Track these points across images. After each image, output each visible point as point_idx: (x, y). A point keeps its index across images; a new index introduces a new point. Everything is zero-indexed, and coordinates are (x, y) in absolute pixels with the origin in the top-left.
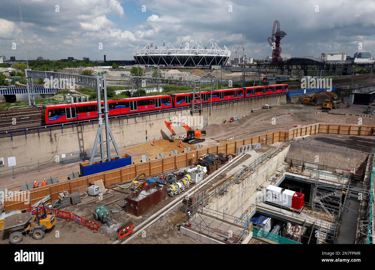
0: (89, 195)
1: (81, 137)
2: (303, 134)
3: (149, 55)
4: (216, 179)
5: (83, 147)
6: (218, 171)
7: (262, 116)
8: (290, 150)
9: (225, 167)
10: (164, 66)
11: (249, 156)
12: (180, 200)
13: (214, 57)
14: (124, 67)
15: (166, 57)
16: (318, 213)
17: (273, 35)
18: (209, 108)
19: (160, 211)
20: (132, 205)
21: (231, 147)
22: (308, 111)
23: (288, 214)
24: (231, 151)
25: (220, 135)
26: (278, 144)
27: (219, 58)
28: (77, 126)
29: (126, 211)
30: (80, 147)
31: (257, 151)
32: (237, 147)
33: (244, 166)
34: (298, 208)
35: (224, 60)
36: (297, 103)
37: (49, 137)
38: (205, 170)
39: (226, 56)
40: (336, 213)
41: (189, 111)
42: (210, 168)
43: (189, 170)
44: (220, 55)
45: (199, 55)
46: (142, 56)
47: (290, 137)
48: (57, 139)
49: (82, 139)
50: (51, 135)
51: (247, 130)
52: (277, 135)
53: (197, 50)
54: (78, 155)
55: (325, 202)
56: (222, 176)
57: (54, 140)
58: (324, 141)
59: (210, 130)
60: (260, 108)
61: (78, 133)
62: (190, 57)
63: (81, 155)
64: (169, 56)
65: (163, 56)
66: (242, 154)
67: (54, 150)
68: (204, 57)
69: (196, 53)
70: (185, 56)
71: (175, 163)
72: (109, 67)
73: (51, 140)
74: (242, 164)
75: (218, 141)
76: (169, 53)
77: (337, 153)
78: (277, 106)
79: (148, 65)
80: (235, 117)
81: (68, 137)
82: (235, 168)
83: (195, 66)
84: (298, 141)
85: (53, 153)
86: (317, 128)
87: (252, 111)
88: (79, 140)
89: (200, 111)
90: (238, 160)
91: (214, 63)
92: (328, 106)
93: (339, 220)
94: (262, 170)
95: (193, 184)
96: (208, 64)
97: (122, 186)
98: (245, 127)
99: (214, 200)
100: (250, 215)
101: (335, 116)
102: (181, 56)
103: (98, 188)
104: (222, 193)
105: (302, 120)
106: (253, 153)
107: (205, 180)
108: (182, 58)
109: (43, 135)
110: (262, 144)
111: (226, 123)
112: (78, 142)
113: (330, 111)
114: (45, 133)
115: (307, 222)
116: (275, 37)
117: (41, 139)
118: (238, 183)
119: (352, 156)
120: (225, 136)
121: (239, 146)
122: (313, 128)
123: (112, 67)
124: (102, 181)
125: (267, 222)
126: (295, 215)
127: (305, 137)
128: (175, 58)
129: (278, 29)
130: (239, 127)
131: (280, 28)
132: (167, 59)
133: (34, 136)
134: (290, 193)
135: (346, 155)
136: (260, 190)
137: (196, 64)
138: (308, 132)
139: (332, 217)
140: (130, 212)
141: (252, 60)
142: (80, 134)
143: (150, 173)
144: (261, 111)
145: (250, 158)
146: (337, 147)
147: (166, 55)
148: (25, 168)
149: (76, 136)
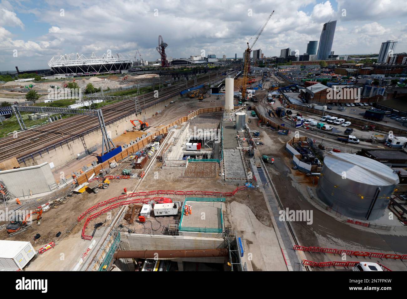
0: (111, 168)
1: (84, 143)
2: (194, 115)
3: (66, 65)
4: (165, 146)
5: (86, 147)
6: (163, 142)
7: (171, 109)
8: (190, 125)
9: (166, 140)
10: (82, 73)
11: (174, 132)
12: (155, 158)
13: (120, 64)
14: (46, 78)
15: (82, 67)
16: (207, 149)
17: (159, 45)
18: (144, 110)
19: (150, 164)
20: (138, 165)
21: (165, 130)
22: (193, 102)
23: (196, 152)
24: (165, 132)
25: (154, 124)
26: (184, 123)
27: (125, 64)
28: (81, 137)
29: (135, 169)
30: (85, 148)
31: (176, 129)
32: (167, 129)
33: (174, 137)
34: (199, 149)
35: (129, 66)
36: (186, 97)
37: (67, 147)
38: (158, 143)
39: (129, 62)
40: (212, 147)
41: (135, 114)
42: (160, 142)
43: (153, 145)
44: (126, 62)
45: (109, 63)
46: (60, 67)
47: (189, 119)
48: (72, 147)
49: (85, 144)
50: (68, 146)
51: (167, 118)
52: (183, 119)
53: (107, 59)
54: (85, 153)
55: (209, 144)
56: (167, 144)
57: (70, 148)
58: (203, 118)
59: (148, 122)
60: (169, 104)
61: (82, 140)
62: (103, 65)
63: (86, 152)
64: (85, 66)
65: (80, 66)
66: (170, 132)
67: (72, 153)
68: (113, 64)
69: (107, 62)
70: (98, 65)
71: (143, 144)
72: (31, 79)
73: (69, 148)
74: (172, 137)
75: (155, 128)
76: (84, 63)
77: (209, 122)
78: (177, 101)
79: (68, 74)
80: (158, 112)
81: (77, 144)
82: (170, 139)
83: (108, 72)
84: (193, 120)
85: (71, 155)
86: (199, 111)
87: (165, 107)
88: (83, 144)
89: (140, 113)
90: (170, 135)
91: (122, 69)
92: (201, 98)
93: (214, 149)
94: (182, 137)
95: (156, 151)
96: (118, 69)
97: (124, 160)
98: (166, 117)
99: (168, 154)
100: (182, 157)
101: (205, 103)
102: (95, 65)
103: (115, 164)
104: (170, 151)
105: (191, 108)
106: (174, 130)
107: (160, 148)
109: (64, 147)
110: (177, 125)
111: (154, 116)
112: (83, 145)
113: (203, 100)
114: (65, 145)
115: (203, 153)
116: (161, 47)
117: (63, 149)
118: (175, 146)
119: (215, 123)
120: (157, 124)
121: (168, 128)
122: (197, 112)
123: (34, 79)
124: (114, 160)
125: (189, 157)
126: (199, 152)
127: (195, 117)
128: (90, 66)
129: (162, 42)
130: (162, 118)
131: (163, 40)
132: (84, 68)
133: (59, 149)
134: (195, 144)
135: (213, 123)
136: (183, 146)
137: (109, 70)
138: (196, 114)
139: (211, 149)
140: (137, 168)
141: (147, 62)
142: (83, 141)
143: (133, 151)
144: (170, 105)
145: (175, 133)
146: (209, 119)
147: (82, 65)
148: (60, 167)
149: (81, 143)
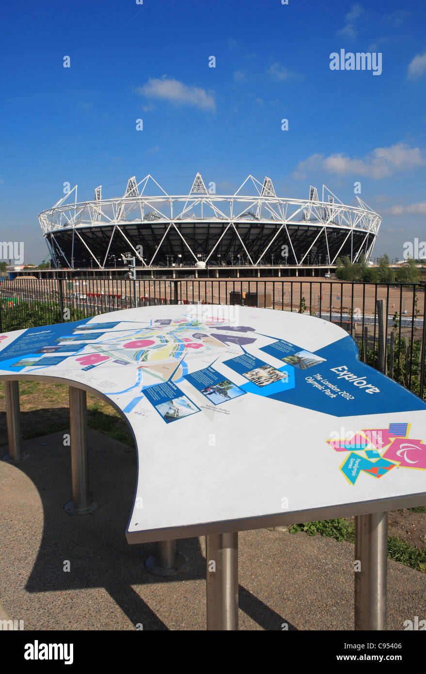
27: (337, 235)
62: (231, 228)
68: (284, 230)
108: (198, 231)
128: (173, 232)
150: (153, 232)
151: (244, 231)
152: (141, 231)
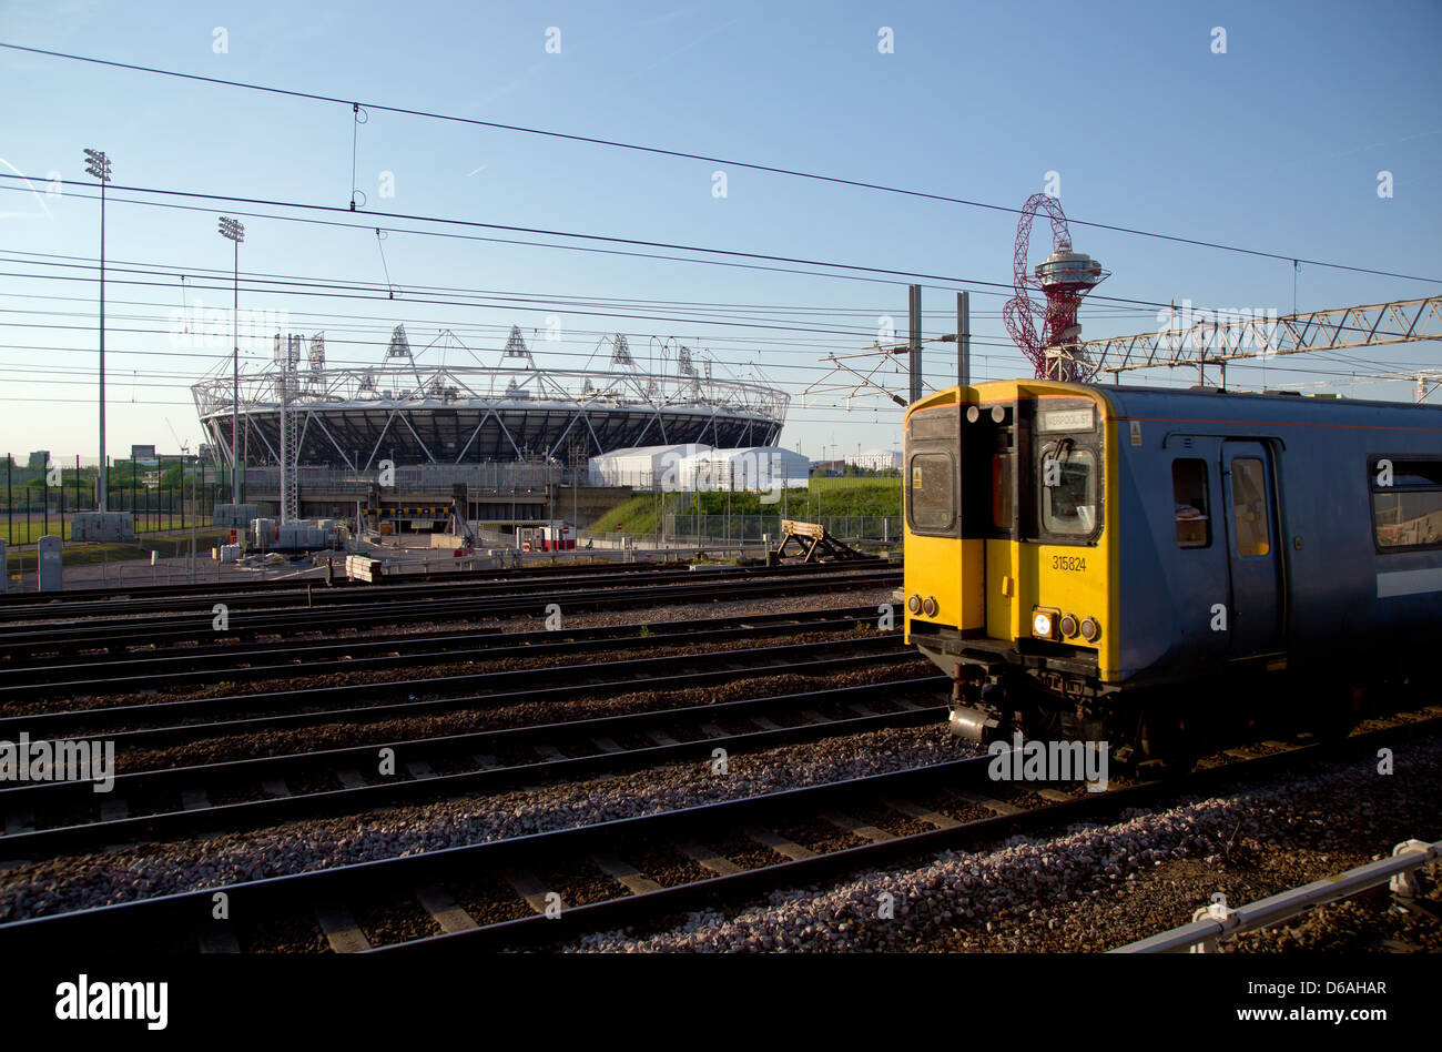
150: (457, 420)
151: (599, 422)
152: (437, 418)
